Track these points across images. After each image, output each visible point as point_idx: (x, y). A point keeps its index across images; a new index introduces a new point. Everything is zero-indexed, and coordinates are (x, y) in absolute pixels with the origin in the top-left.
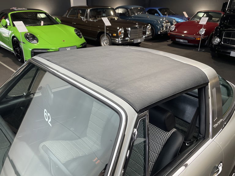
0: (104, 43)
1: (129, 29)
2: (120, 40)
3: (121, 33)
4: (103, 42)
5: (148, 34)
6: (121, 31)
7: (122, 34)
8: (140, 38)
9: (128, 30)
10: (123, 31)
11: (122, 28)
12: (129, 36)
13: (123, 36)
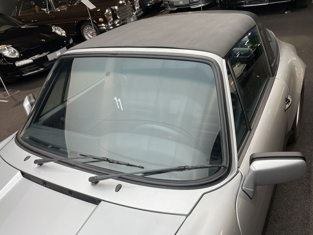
0: (89, 35)
1: (116, 7)
2: (110, 24)
3: (109, 16)
4: (87, 35)
5: (137, 10)
6: (109, 12)
7: (111, 17)
8: (131, 16)
9: (115, 9)
10: (111, 13)
11: (108, 9)
12: (118, 17)
13: (112, 19)
